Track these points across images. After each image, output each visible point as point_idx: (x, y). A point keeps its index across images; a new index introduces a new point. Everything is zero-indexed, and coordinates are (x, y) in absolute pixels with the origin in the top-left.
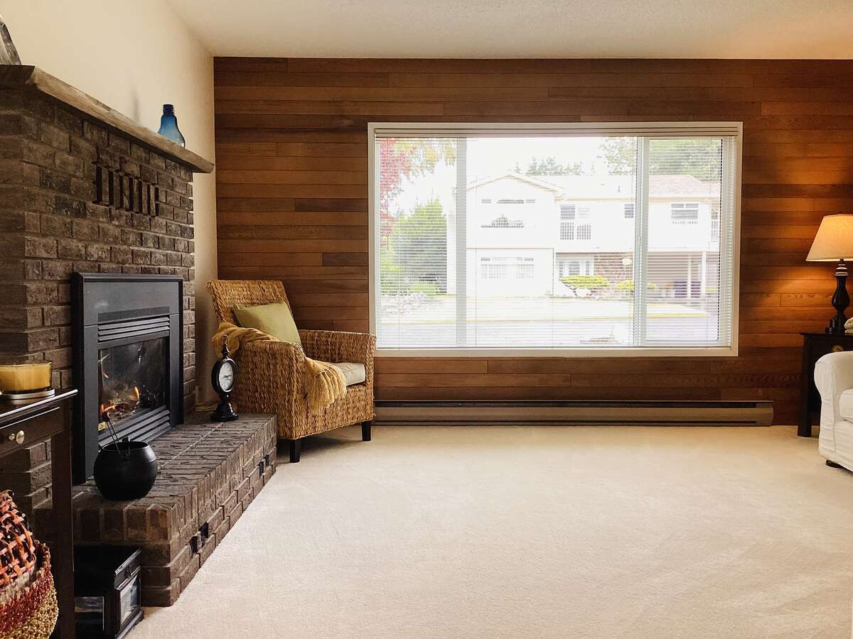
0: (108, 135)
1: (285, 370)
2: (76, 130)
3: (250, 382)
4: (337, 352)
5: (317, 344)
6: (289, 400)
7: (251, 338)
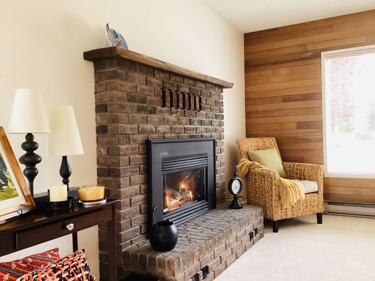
0: (170, 76)
1: (269, 184)
2: (150, 74)
3: (254, 189)
4: (303, 174)
5: (292, 170)
6: (271, 200)
7: (254, 167)
